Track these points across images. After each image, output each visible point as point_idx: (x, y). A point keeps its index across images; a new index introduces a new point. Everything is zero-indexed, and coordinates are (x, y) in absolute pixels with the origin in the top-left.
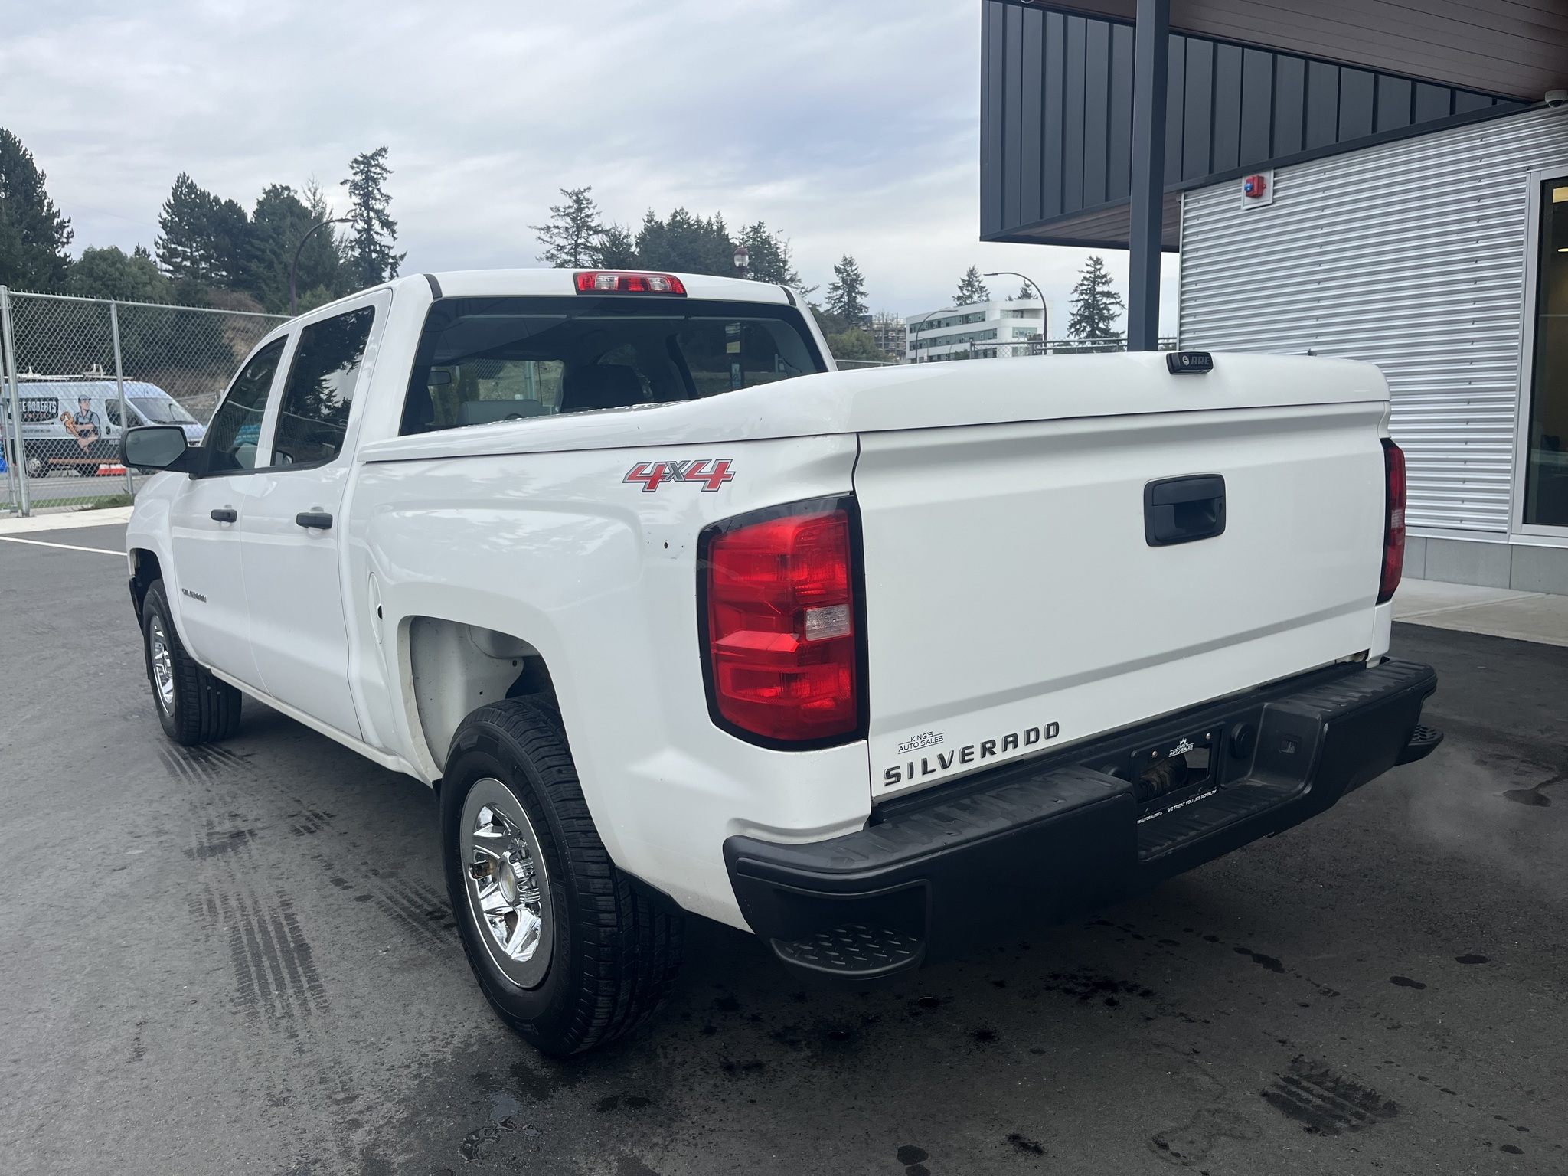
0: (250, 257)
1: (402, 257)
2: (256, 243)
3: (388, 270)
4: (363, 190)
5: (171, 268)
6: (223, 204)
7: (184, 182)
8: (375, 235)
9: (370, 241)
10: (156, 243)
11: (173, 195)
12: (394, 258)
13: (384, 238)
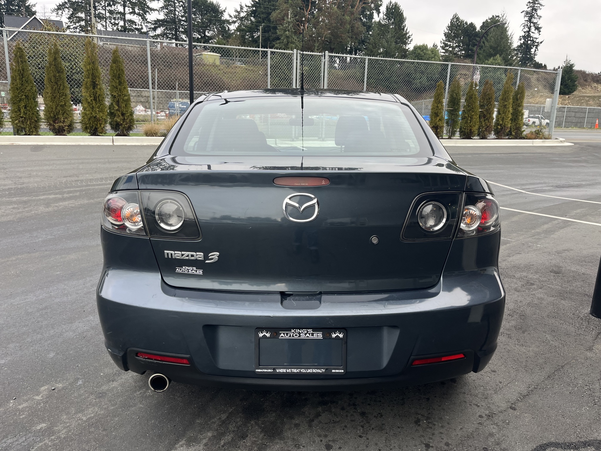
0: (474, 45)
1: (541, 42)
2: (478, 39)
3: (534, 48)
4: (530, 14)
5: (444, 51)
6: (468, 24)
7: (455, 17)
8: (531, 33)
9: (529, 36)
10: (441, 42)
11: (451, 22)
12: (538, 43)
13: (535, 34)
